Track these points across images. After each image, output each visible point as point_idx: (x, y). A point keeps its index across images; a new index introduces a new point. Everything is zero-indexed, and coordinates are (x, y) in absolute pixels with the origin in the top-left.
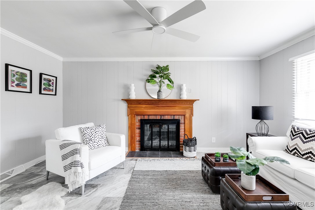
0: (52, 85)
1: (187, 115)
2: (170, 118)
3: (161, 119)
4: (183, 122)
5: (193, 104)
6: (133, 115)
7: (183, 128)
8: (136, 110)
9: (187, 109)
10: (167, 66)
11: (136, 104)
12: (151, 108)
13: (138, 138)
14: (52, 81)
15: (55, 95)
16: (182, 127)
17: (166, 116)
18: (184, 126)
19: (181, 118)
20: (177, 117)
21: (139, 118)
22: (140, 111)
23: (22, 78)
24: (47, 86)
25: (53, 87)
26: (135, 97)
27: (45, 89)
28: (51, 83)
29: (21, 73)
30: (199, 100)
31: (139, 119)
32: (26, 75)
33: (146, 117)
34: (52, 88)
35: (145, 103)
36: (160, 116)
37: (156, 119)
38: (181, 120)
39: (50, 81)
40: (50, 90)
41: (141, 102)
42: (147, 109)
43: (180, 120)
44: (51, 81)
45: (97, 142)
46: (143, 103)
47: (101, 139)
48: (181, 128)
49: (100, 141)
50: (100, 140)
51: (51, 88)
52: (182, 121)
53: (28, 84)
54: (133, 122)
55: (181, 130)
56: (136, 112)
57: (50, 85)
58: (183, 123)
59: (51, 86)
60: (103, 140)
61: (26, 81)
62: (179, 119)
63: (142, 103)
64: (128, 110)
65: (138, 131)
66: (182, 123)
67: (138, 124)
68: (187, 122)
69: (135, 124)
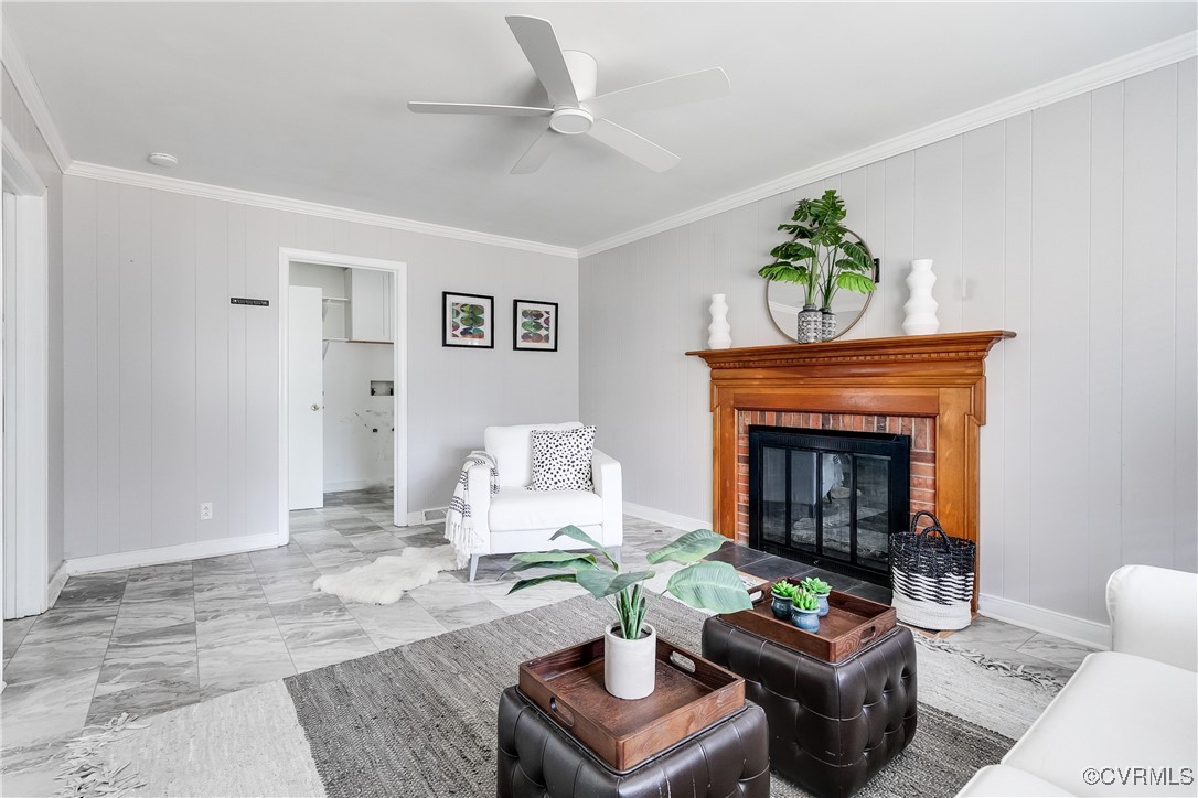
0: (545, 326)
1: (946, 419)
2: (864, 429)
3: (827, 427)
4: (928, 450)
5: (980, 360)
6: (729, 410)
7: (929, 479)
8: (737, 391)
9: (944, 385)
10: (830, 195)
11: (735, 368)
12: (784, 382)
13: (742, 498)
14: (545, 316)
15: (556, 350)
16: (922, 474)
17: (847, 418)
18: (930, 471)
19: (920, 432)
20: (895, 426)
21: (747, 419)
22: (748, 395)
23: (474, 316)
24: (532, 330)
25: (547, 329)
26: (730, 341)
27: (525, 337)
28: (541, 321)
29: (472, 306)
30: (1013, 335)
31: (747, 424)
32: (481, 310)
33: (770, 420)
34: (546, 333)
35: (762, 364)
36: (821, 416)
37: (805, 427)
38: (920, 441)
39: (539, 315)
40: (539, 338)
41: (748, 358)
42: (771, 386)
43: (909, 437)
44: (542, 316)
45: (555, 473)
46: (756, 364)
47: (566, 468)
48: (915, 478)
49: (561, 472)
50: (563, 468)
51: (543, 332)
52: (922, 445)
53: (486, 328)
54: (727, 435)
55: (915, 491)
56: (736, 399)
57: (538, 327)
58: (930, 457)
59: (542, 327)
60: (572, 470)
61: (480, 322)
62: (906, 433)
63: (751, 364)
64: (712, 391)
65: (741, 470)
66: (921, 457)
67: (741, 444)
68: (946, 451)
69: (732, 441)
